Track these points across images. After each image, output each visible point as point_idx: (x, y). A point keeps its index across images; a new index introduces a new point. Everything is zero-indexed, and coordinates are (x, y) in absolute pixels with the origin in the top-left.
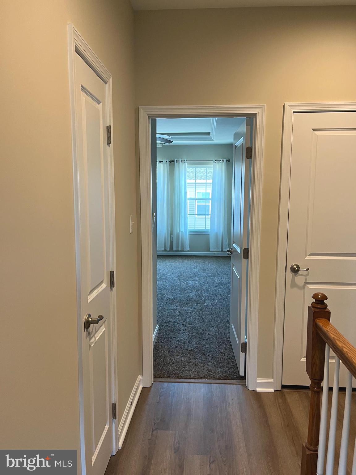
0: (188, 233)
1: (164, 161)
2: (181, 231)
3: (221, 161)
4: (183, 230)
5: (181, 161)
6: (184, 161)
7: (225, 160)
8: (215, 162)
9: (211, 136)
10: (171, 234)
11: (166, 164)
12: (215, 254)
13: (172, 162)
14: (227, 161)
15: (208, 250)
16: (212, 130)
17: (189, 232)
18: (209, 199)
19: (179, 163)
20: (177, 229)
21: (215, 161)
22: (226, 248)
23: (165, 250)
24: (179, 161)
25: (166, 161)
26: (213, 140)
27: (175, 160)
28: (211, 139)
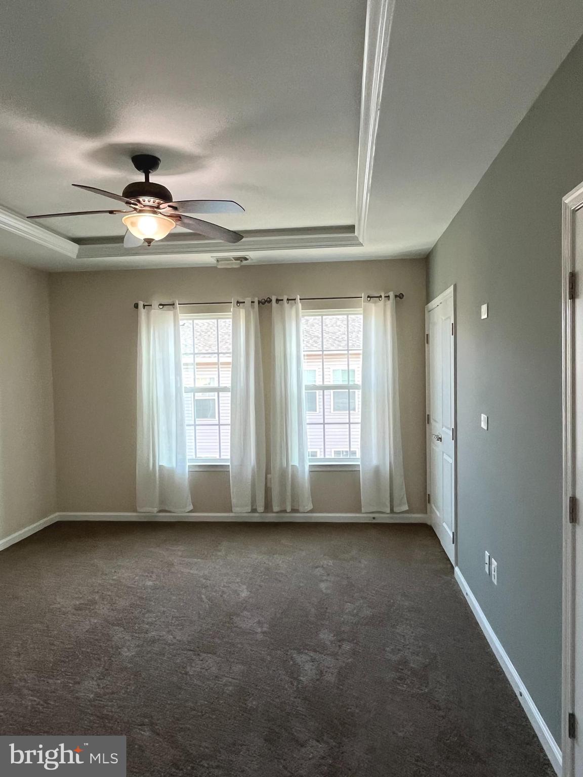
0: (307, 469)
1: (248, 300)
2: (291, 463)
3: (381, 296)
4: (295, 461)
5: (288, 300)
6: (295, 300)
7: (391, 294)
8: (369, 299)
9: (356, 234)
10: (268, 471)
11: (253, 307)
12: (374, 518)
13: (265, 303)
14: (396, 296)
15: (358, 509)
16: (360, 220)
17: (310, 465)
18: (356, 387)
19: (282, 305)
20: (281, 459)
21: (368, 297)
22: (400, 505)
23: (254, 510)
24: (282, 300)
25: (253, 302)
26: (361, 245)
27: (274, 299)
28: (357, 242)
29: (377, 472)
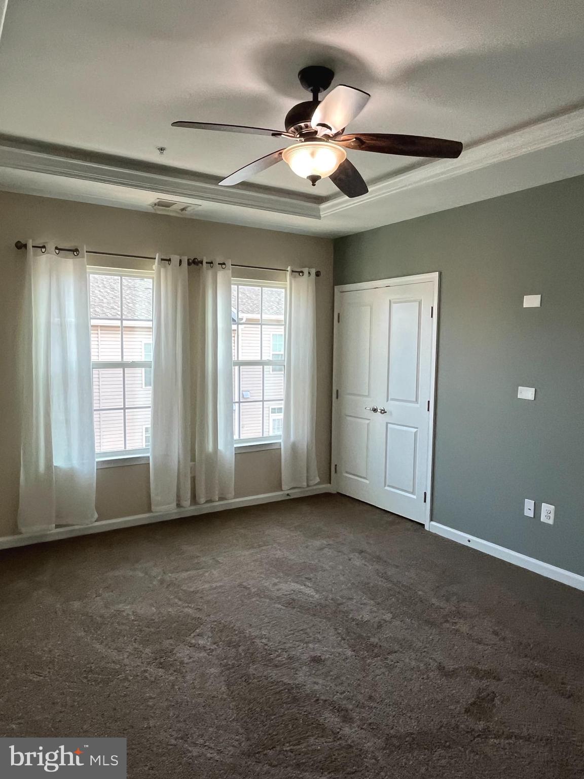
1: (175, 259)
3: (301, 272)
7: (313, 271)
12: (288, 495)
13: (195, 263)
14: (315, 274)
15: (279, 488)
22: (314, 478)
23: (178, 506)
25: (181, 261)
27: (205, 261)
29: (294, 448)
